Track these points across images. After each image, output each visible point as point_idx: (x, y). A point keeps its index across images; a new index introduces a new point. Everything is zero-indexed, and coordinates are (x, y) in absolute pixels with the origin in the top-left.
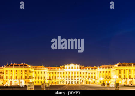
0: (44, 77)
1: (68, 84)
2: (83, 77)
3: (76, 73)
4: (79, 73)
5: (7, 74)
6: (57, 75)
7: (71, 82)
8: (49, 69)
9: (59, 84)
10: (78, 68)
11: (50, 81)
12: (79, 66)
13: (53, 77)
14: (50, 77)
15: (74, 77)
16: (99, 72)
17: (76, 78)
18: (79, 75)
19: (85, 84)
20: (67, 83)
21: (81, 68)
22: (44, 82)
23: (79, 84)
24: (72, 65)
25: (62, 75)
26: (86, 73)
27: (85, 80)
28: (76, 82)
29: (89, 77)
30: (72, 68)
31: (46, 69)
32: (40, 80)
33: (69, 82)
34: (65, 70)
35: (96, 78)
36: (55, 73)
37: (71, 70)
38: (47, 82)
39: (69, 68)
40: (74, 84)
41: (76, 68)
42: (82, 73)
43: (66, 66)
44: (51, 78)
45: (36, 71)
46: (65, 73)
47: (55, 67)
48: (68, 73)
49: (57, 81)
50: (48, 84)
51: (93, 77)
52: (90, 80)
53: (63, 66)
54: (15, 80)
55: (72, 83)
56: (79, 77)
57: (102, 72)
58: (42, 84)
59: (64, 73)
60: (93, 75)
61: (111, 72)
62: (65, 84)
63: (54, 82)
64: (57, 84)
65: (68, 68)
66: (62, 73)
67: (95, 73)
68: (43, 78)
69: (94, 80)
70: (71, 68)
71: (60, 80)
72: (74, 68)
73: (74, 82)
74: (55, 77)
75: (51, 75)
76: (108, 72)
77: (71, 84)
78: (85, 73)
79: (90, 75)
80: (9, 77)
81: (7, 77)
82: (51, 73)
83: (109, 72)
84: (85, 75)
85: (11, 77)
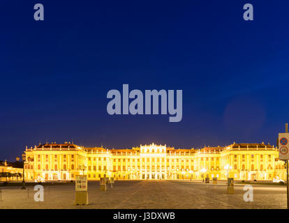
0: (105, 167)
1: (146, 179)
2: (173, 167)
3: (161, 160)
4: (166, 160)
5: (39, 161)
6: (127, 164)
7: (150, 176)
8: (112, 153)
9: (131, 179)
10: (163, 151)
11: (114, 173)
12: (164, 148)
13: (119, 167)
14: (114, 167)
15: (156, 167)
16: (200, 159)
17: (161, 169)
18: (165, 163)
19: (176, 179)
20: (144, 177)
21: (168, 152)
22: (105, 175)
23: (166, 178)
24: (153, 147)
25: (136, 163)
26: (178, 160)
27: (175, 172)
28: (161, 176)
29: (183, 167)
30: (153, 151)
31: (108, 152)
32: (98, 172)
33: (148, 175)
34: (142, 155)
35: (195, 169)
36: (124, 160)
37: (151, 156)
38: (110, 175)
39: (148, 151)
40: (156, 179)
41: (161, 151)
42: (170, 161)
43: (143, 148)
44: (117, 169)
45: (90, 155)
46: (141, 160)
47: (124, 150)
48: (146, 160)
49: (127, 173)
50: (112, 179)
51: (190, 168)
52: (183, 173)
53: (137, 149)
54: (54, 172)
55: (153, 177)
56: (165, 166)
57: (205, 159)
58: (101, 179)
59: (138, 160)
60: (190, 164)
61: (220, 159)
62: (141, 179)
63: (122, 175)
64: (126, 179)
65: (146, 151)
66: (136, 161)
67: (192, 161)
68: (102, 168)
69: (191, 172)
70: (151, 151)
71: (132, 172)
72: (156, 151)
73: (156, 176)
74: (124, 167)
75: (117, 164)
76: (215, 159)
77: (151, 179)
78: (175, 160)
79: (185, 164)
80: (43, 167)
81: (39, 166)
82: (117, 160)
83: (218, 159)
84: (175, 163)
85: (47, 166)
